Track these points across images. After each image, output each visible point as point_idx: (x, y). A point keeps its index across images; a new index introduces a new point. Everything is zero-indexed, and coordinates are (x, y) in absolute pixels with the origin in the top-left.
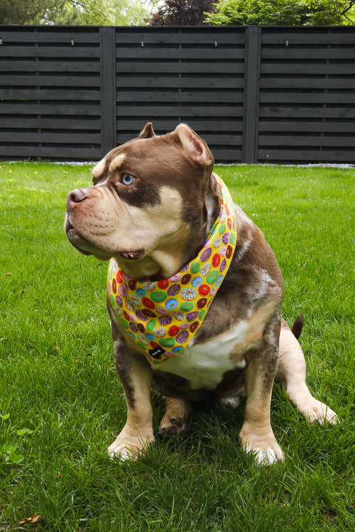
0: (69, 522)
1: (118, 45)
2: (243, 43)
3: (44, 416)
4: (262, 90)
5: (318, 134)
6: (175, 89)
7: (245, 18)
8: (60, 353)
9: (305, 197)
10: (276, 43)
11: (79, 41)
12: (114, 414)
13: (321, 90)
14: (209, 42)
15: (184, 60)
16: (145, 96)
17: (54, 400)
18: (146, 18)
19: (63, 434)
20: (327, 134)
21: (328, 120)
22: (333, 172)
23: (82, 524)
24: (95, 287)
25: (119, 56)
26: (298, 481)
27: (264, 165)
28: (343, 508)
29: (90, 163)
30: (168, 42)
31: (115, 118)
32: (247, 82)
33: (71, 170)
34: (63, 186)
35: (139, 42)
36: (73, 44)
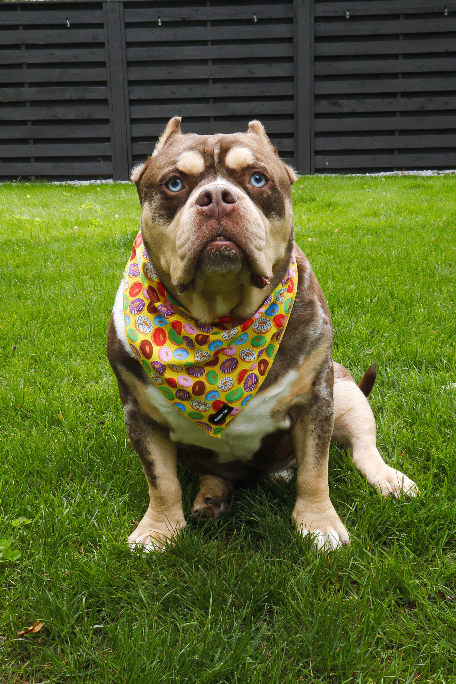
0: (80, 631)
1: (128, 25)
2: (291, 16)
3: (46, 502)
4: (317, 78)
5: (391, 133)
6: (204, 81)
8: (65, 423)
9: (376, 214)
10: (333, 14)
11: (77, 21)
12: (134, 496)
13: (394, 76)
14: (245, 17)
15: (215, 42)
16: (166, 91)
17: (58, 481)
19: (71, 522)
20: (403, 132)
21: (403, 113)
22: (412, 181)
23: (96, 633)
25: (130, 39)
26: (368, 569)
27: (323, 176)
28: (424, 598)
29: (99, 182)
30: (192, 19)
31: (128, 122)
32: (297, 67)
33: (73, 191)
34: (64, 212)
35: (155, 20)
36: (69, 26)
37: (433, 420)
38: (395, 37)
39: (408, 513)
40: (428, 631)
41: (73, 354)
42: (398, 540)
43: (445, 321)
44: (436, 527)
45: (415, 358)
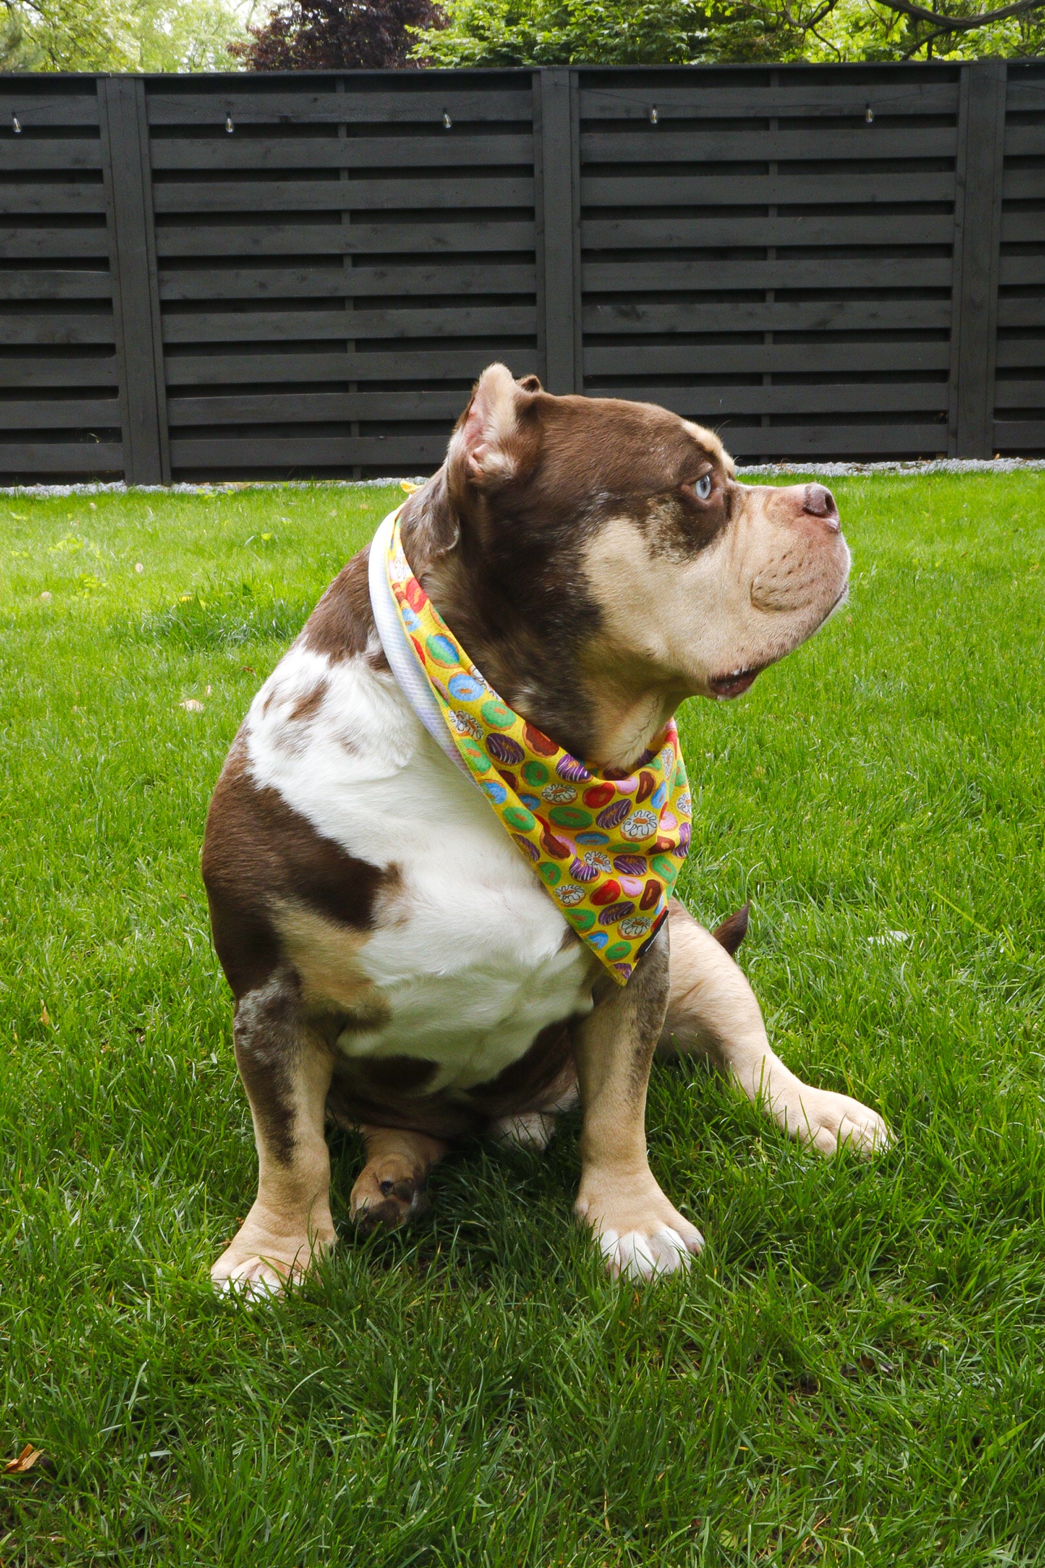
0: (121, 1462)
1: (157, 131)
2: (529, 117)
3: (27, 1201)
4: (588, 255)
5: (755, 379)
6: (334, 260)
7: (530, 43)
8: (56, 1031)
10: (623, 116)
11: (37, 120)
12: (218, 1184)
13: (759, 252)
14: (426, 118)
15: (356, 173)
16: (245, 283)
17: (49, 1158)
18: (233, 39)
19: (85, 1241)
20: (780, 378)
21: (780, 336)
23: (155, 1466)
24: (139, 846)
25: (162, 163)
26: (718, 1318)
28: (832, 1371)
29: (92, 488)
30: (306, 120)
31: (159, 350)
32: (543, 231)
33: (34, 510)
34: (16, 559)
35: (219, 121)
36: (18, 130)
37: (851, 1008)
38: (760, 167)
39: (800, 1201)
40: (841, 1437)
41: (63, 882)
42: (778, 1257)
43: (875, 799)
44: (857, 1229)
45: (810, 878)
